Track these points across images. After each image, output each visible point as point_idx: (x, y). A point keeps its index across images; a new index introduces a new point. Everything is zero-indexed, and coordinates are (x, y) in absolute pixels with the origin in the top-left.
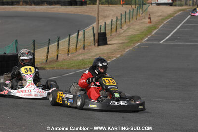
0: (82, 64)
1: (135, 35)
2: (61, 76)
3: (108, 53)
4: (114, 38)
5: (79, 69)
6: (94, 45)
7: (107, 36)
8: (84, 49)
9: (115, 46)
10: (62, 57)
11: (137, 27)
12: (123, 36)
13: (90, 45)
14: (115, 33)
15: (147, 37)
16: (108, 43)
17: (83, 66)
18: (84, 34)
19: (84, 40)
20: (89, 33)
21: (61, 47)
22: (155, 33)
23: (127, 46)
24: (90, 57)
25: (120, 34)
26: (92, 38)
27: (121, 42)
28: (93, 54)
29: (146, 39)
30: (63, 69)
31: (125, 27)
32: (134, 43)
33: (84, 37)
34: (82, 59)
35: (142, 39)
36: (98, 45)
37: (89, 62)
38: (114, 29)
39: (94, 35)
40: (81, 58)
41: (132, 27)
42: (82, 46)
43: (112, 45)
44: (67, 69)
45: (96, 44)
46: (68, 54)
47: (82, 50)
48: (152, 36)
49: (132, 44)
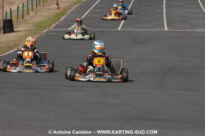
1: (42, 22)
3: (14, 40)
4: (20, 25)
7: (13, 23)
9: (21, 34)
11: (44, 14)
12: (30, 23)
14: (22, 19)
15: (55, 23)
16: (15, 30)
22: (63, 19)
23: (34, 33)
25: (27, 21)
27: (28, 28)
29: (54, 26)
31: (32, 14)
32: (41, 30)
35: (49, 26)
36: (4, 33)
38: (20, 16)
41: (39, 13)
43: (19, 33)
45: (2, 32)
48: (61, 22)
49: (40, 31)
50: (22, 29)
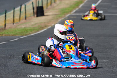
0: (25, 32)
2: (8, 41)
3: (45, 23)
5: (23, 36)
6: (34, 16)
8: (26, 19)
9: (50, 17)
10: (9, 26)
12: (57, 9)
13: (30, 16)
14: (50, 6)
15: (75, 9)
16: (45, 14)
17: (25, 33)
18: (25, 7)
19: (26, 13)
20: (29, 7)
21: (7, 18)
23: (60, 17)
24: (30, 26)
25: (54, 7)
26: (32, 11)
27: (54, 13)
28: (33, 23)
29: (74, 11)
30: (10, 35)
31: (58, 2)
32: (65, 15)
33: (25, 10)
34: (25, 28)
35: (71, 11)
36: (37, 16)
37: (30, 30)
39: (34, 8)
40: (23, 27)
42: (24, 17)
43: (48, 17)
44: (13, 35)
45: (36, 15)
46: (13, 24)
47: (24, 20)
48: (80, 9)
49: (63, 16)
50: (51, 13)
